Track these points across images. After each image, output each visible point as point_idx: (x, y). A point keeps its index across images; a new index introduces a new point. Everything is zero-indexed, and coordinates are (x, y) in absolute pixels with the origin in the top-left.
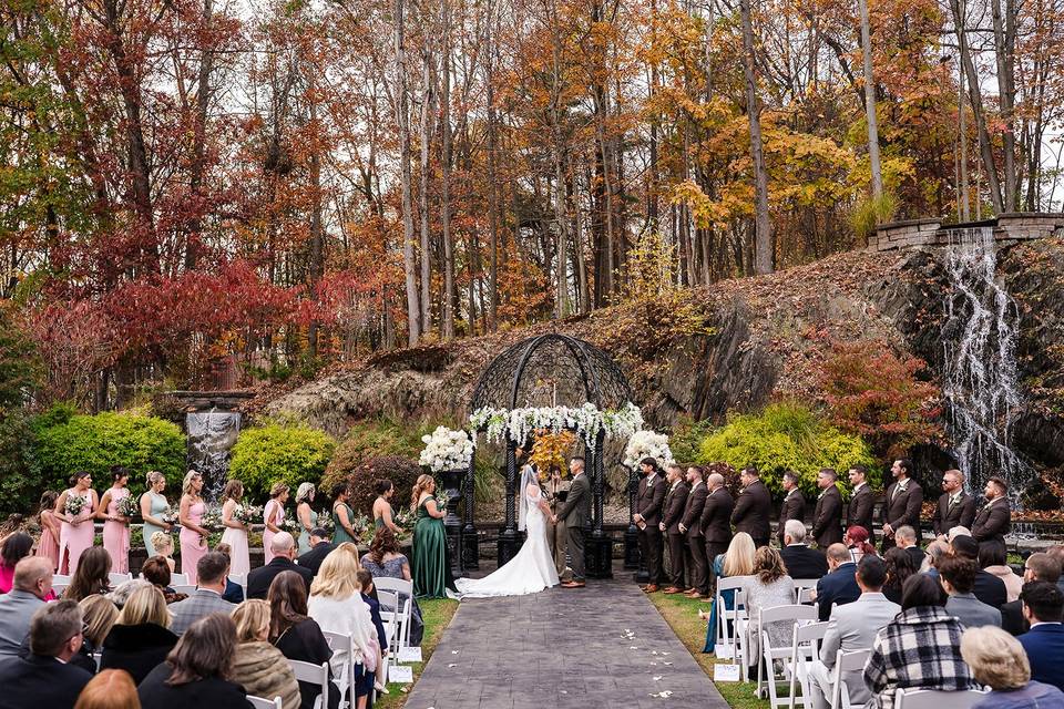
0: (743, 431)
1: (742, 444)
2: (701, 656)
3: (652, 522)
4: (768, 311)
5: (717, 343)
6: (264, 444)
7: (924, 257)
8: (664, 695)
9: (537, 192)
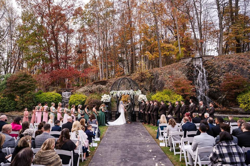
0: (159, 94)
1: (159, 97)
3: (144, 111)
4: (162, 73)
5: (153, 79)
6: (75, 97)
7: (189, 64)
8: (150, 151)
9: (122, 56)
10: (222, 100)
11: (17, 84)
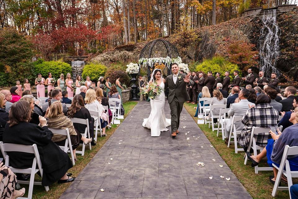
0: (207, 64)
1: (207, 67)
2: (194, 118)
4: (215, 34)
5: (201, 42)
6: (90, 68)
7: (256, 18)
8: (184, 127)
9: (158, 9)
10: (294, 72)
11: (5, 48)
